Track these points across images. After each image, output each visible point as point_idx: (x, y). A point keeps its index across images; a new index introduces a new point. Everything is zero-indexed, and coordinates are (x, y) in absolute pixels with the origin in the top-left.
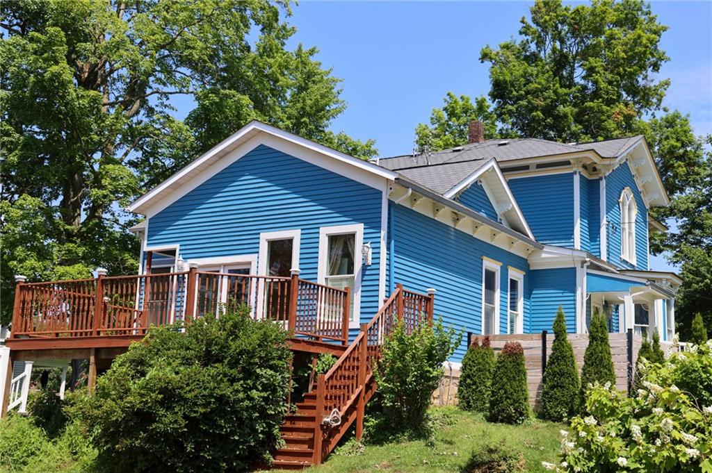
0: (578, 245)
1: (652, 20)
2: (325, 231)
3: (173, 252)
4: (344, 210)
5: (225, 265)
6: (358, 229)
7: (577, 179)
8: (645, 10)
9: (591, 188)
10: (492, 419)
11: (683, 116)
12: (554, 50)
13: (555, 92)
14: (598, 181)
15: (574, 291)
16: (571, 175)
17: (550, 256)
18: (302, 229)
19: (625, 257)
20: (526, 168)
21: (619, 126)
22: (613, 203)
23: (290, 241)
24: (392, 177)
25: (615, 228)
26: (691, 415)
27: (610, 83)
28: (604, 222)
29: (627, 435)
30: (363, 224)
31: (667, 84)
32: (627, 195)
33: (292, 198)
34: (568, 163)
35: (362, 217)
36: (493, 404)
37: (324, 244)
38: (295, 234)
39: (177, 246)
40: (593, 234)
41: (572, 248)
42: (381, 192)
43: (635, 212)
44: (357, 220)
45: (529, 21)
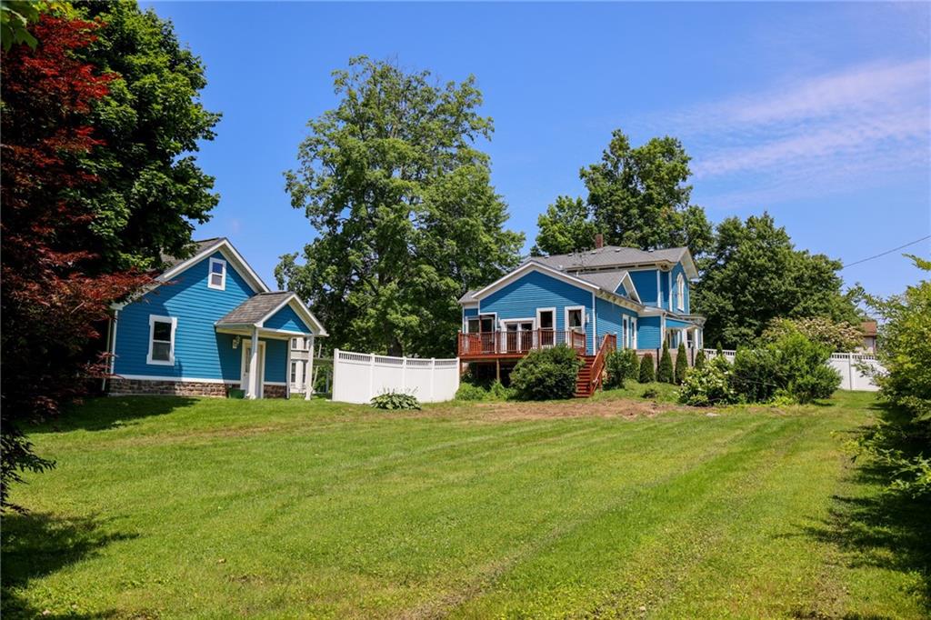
0: (659, 306)
1: (682, 152)
2: (567, 309)
3: (493, 316)
4: (576, 300)
5: (520, 322)
6: (583, 308)
7: (658, 272)
8: (678, 145)
9: (665, 276)
10: (641, 382)
11: (701, 208)
12: (625, 172)
13: (628, 201)
14: (668, 273)
15: (659, 327)
16: (656, 271)
17: (648, 311)
18: (557, 307)
19: (679, 308)
20: (633, 266)
21: (665, 219)
22: (674, 282)
23: (551, 313)
24: (598, 288)
25: (676, 295)
26: (720, 375)
27: (659, 194)
28: (671, 293)
29: (701, 382)
30: (584, 306)
31: (691, 188)
32: (680, 276)
33: (552, 294)
34: (654, 265)
35: (584, 303)
36: (641, 377)
37: (567, 314)
38: (553, 310)
39: (495, 313)
40: (666, 298)
41: (656, 307)
42: (592, 293)
43: (683, 284)
44: (582, 304)
45: (608, 152)
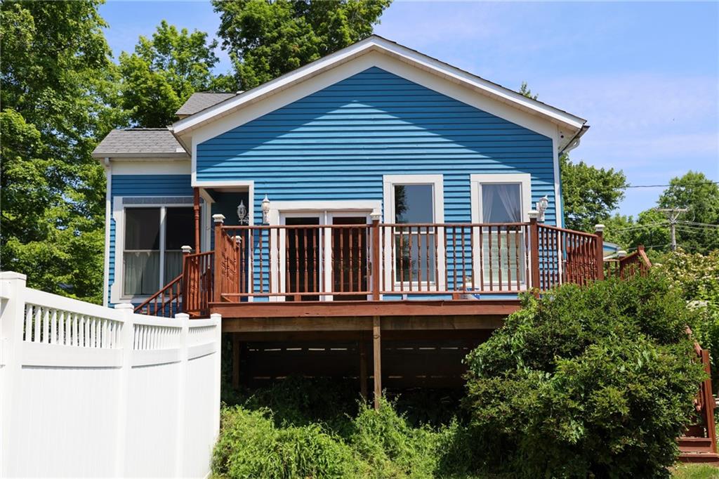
2: (477, 180)
4: (501, 156)
5: (329, 211)
6: (523, 179)
13: (309, 39)
18: (444, 175)
23: (429, 187)
30: (529, 175)
35: (528, 165)
38: (435, 180)
39: (249, 182)
42: (551, 140)
44: (521, 169)
